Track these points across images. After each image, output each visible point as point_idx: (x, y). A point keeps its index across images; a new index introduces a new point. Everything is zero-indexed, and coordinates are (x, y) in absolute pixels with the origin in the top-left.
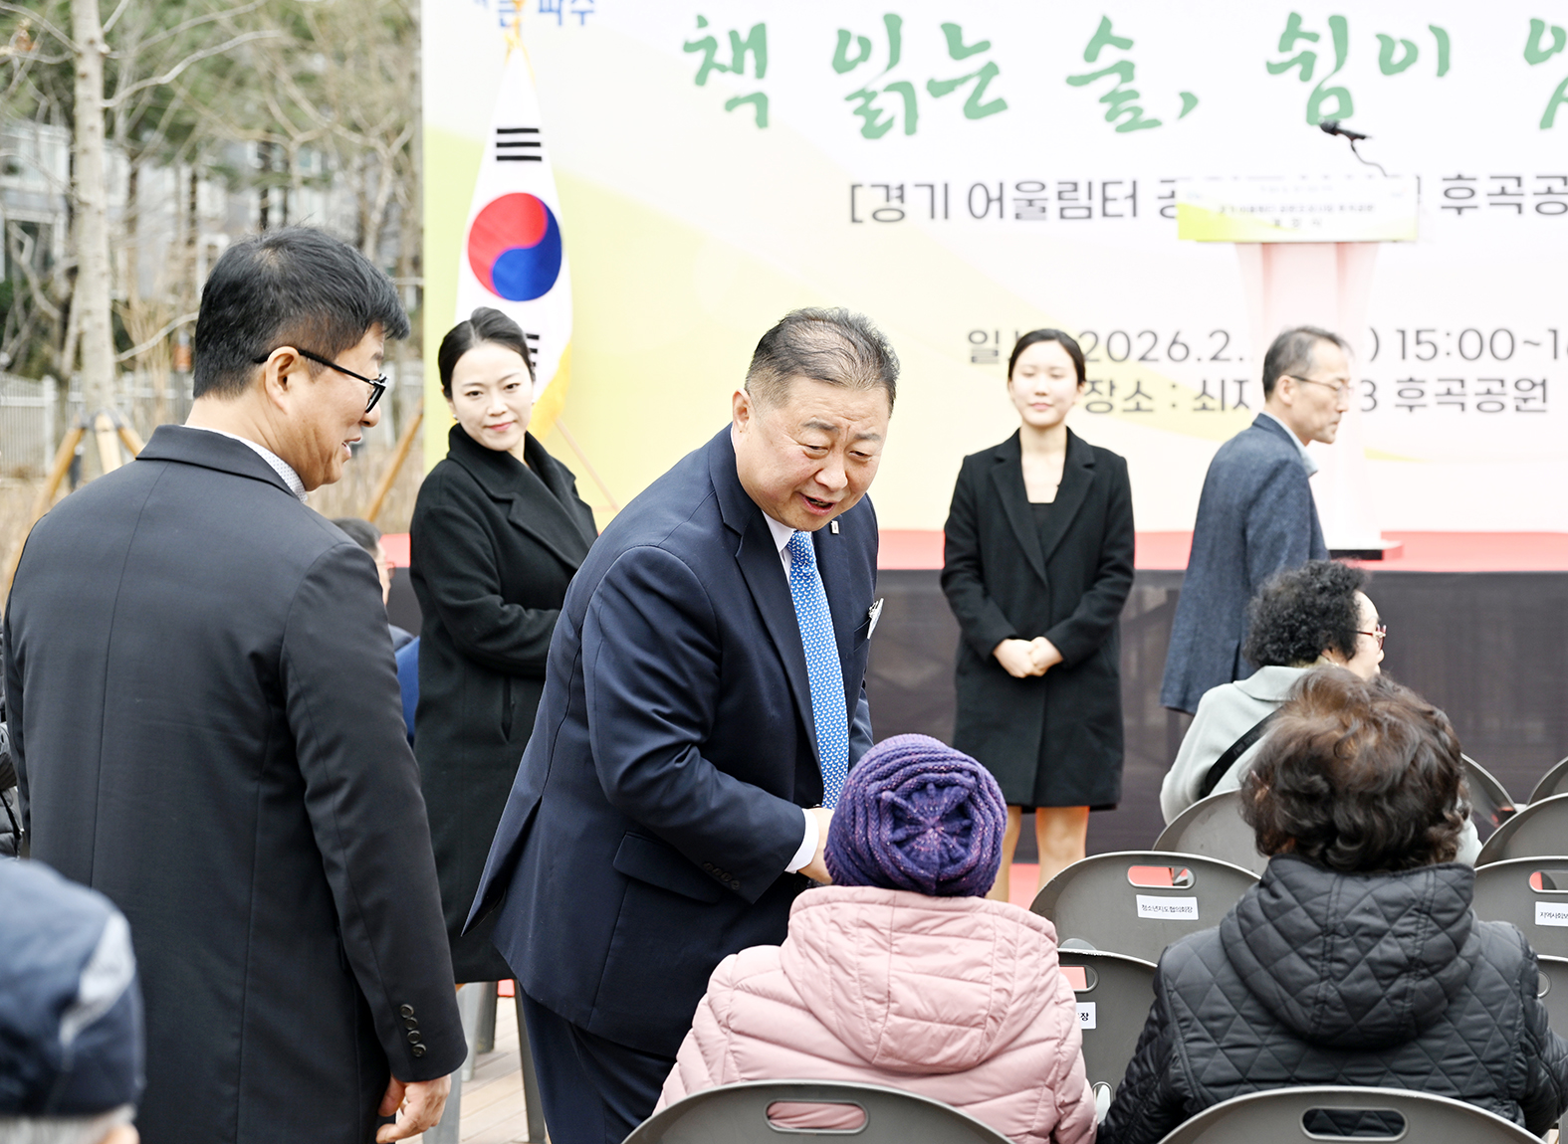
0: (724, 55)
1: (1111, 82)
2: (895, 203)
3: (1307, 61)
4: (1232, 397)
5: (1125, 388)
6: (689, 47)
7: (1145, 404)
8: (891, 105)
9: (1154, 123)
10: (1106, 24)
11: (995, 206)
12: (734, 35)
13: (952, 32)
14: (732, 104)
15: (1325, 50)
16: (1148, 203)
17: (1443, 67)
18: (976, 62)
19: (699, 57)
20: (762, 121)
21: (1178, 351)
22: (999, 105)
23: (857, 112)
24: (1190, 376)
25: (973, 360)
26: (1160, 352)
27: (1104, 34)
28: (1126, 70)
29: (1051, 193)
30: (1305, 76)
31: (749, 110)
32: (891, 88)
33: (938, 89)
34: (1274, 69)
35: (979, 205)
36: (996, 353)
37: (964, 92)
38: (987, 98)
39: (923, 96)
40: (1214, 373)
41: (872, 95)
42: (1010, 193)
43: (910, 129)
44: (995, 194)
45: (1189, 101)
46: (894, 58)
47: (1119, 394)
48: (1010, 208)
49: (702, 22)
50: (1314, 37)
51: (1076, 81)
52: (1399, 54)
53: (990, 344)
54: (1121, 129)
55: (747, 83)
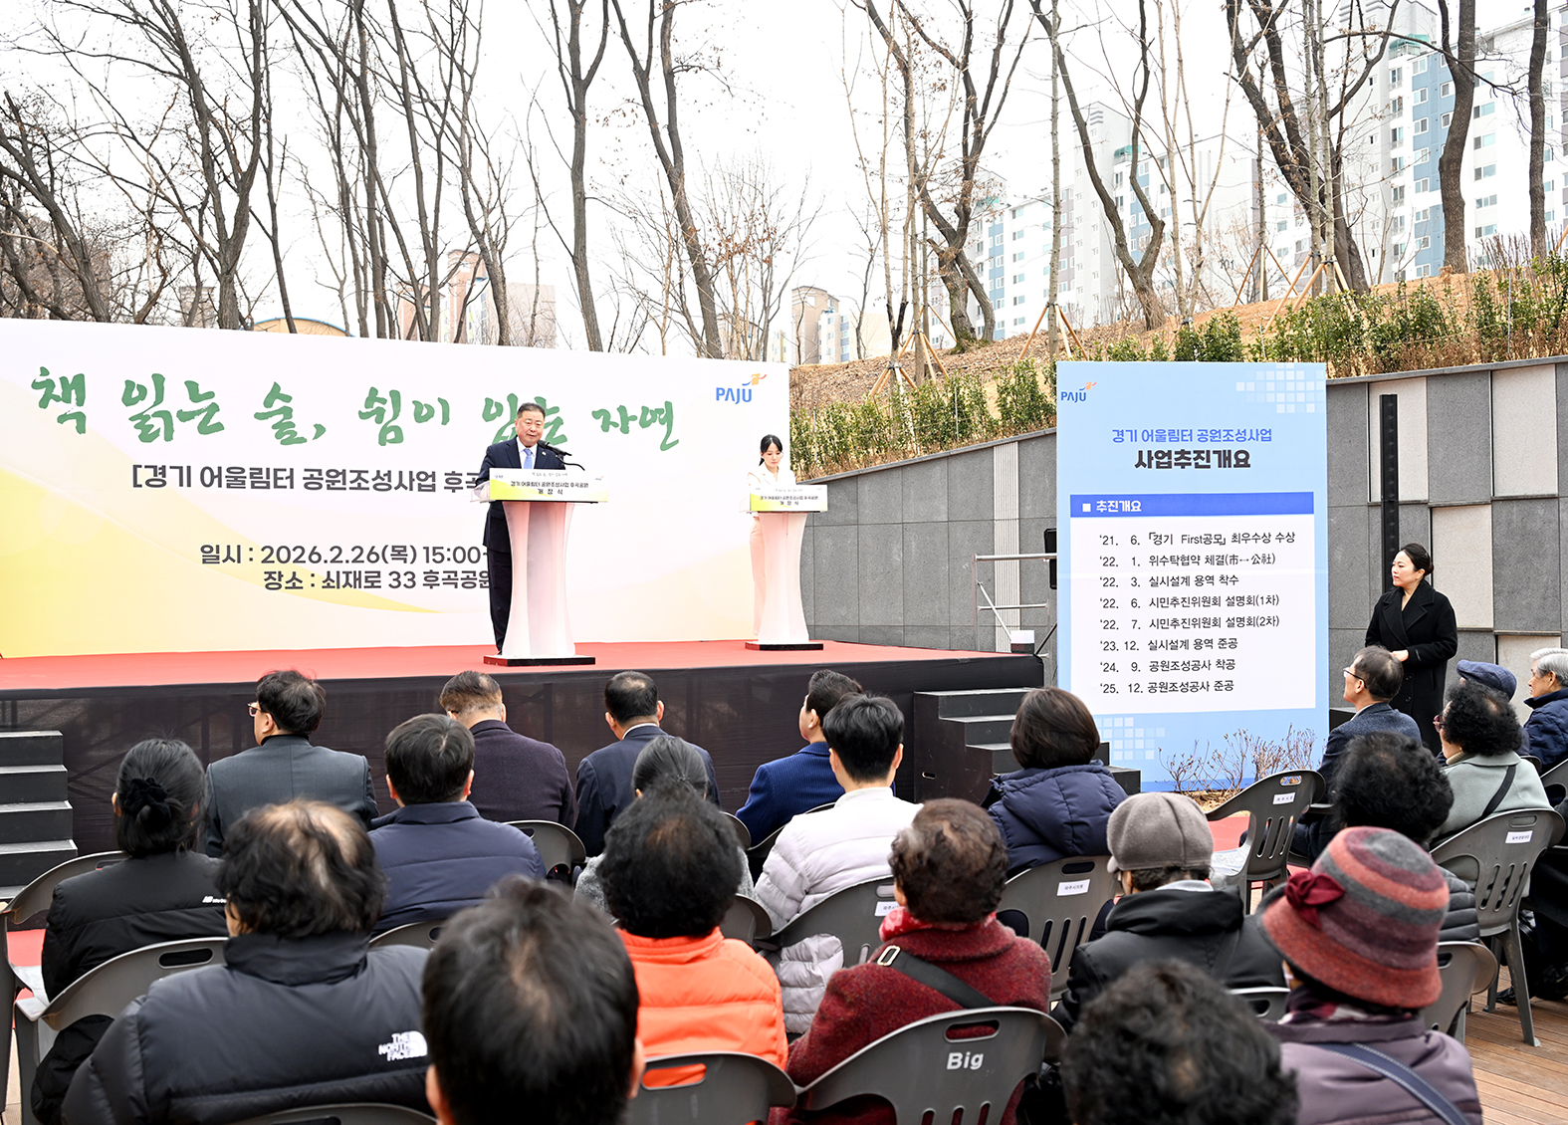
0: (58, 391)
1: (278, 418)
2: (160, 477)
3: (380, 413)
4: (343, 581)
5: (287, 576)
6: (36, 385)
7: (298, 584)
8: (158, 423)
9: (303, 440)
10: (276, 387)
11: (216, 480)
12: (63, 380)
13: (192, 387)
14: (62, 419)
15: (389, 408)
16: (299, 482)
17: (445, 420)
18: (205, 404)
19: (42, 392)
20: (81, 429)
21: (315, 558)
22: (219, 427)
23: (136, 427)
24: (321, 570)
25: (204, 562)
26: (305, 557)
27: (275, 392)
28: (287, 412)
29: (247, 474)
30: (379, 421)
31: (73, 423)
32: (156, 415)
33: (185, 416)
34: (362, 416)
35: (207, 480)
36: (218, 558)
37: (200, 418)
38: (213, 421)
39: (176, 421)
40: (334, 568)
41: (148, 418)
42: (224, 473)
43: (169, 437)
44: (216, 473)
45: (320, 430)
46: (159, 399)
47: (284, 580)
48: (224, 482)
49: (44, 372)
50: (384, 401)
51: (259, 416)
52: (425, 411)
53: (214, 553)
54: (282, 443)
55: (72, 408)
